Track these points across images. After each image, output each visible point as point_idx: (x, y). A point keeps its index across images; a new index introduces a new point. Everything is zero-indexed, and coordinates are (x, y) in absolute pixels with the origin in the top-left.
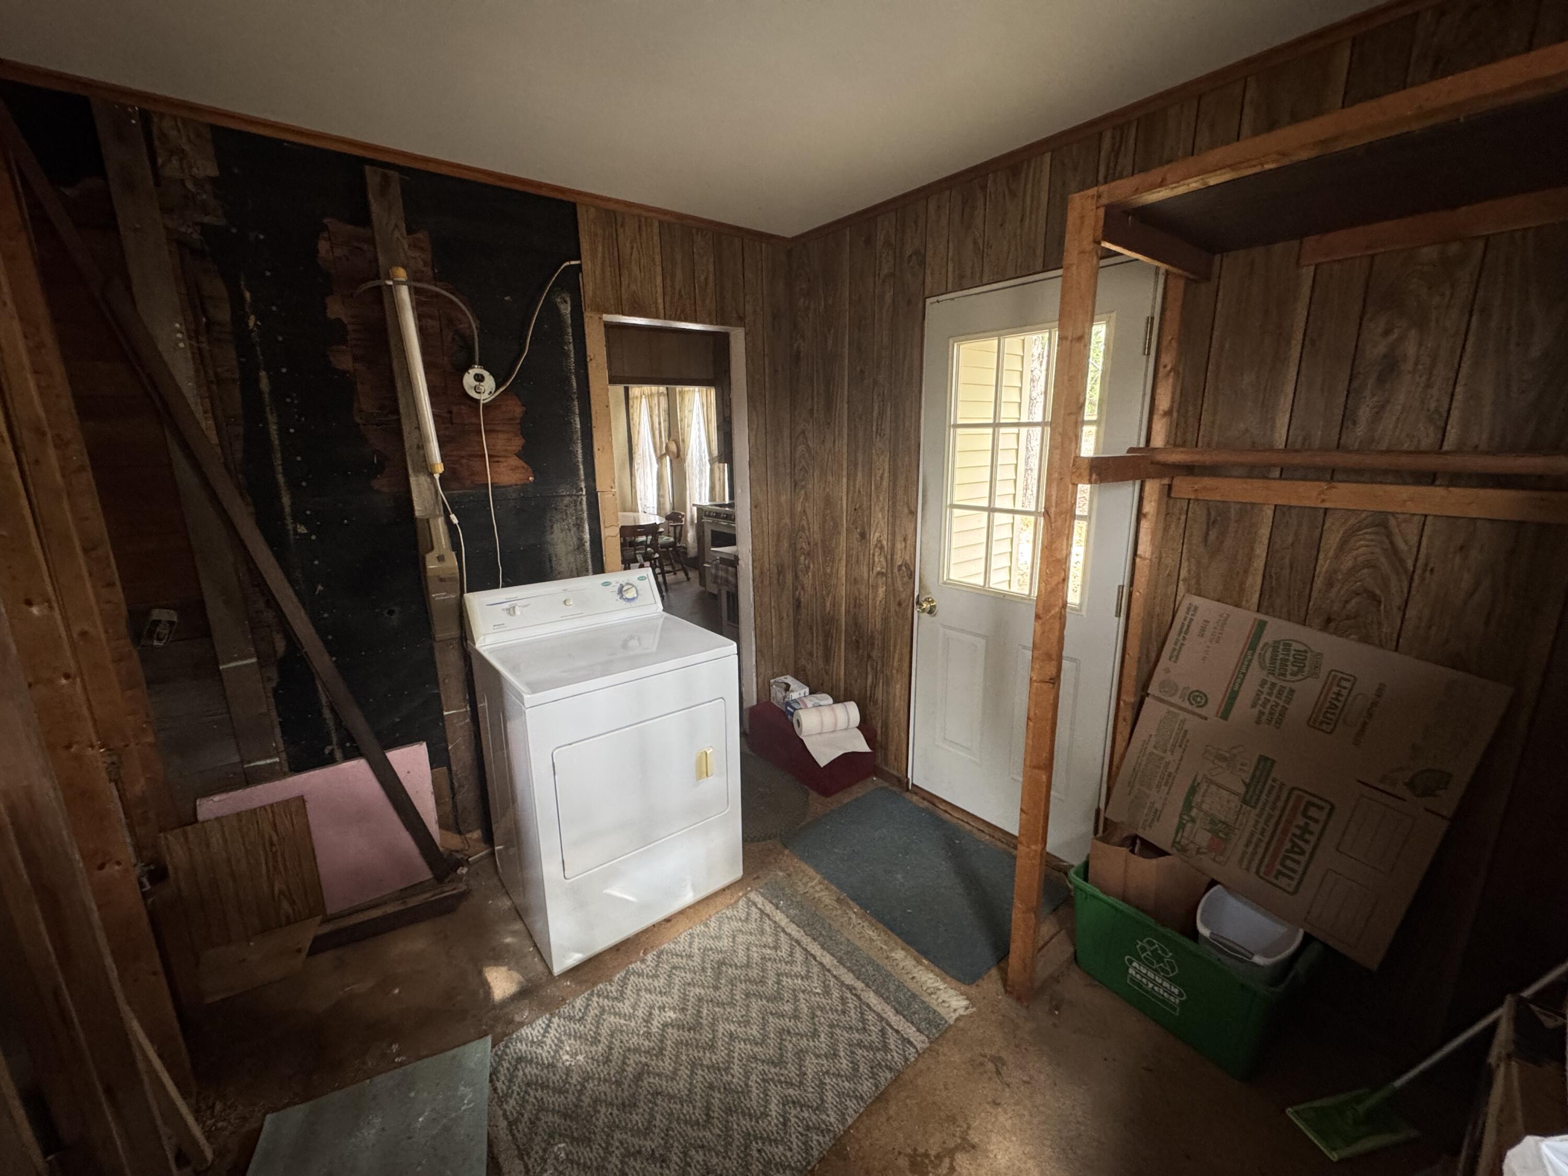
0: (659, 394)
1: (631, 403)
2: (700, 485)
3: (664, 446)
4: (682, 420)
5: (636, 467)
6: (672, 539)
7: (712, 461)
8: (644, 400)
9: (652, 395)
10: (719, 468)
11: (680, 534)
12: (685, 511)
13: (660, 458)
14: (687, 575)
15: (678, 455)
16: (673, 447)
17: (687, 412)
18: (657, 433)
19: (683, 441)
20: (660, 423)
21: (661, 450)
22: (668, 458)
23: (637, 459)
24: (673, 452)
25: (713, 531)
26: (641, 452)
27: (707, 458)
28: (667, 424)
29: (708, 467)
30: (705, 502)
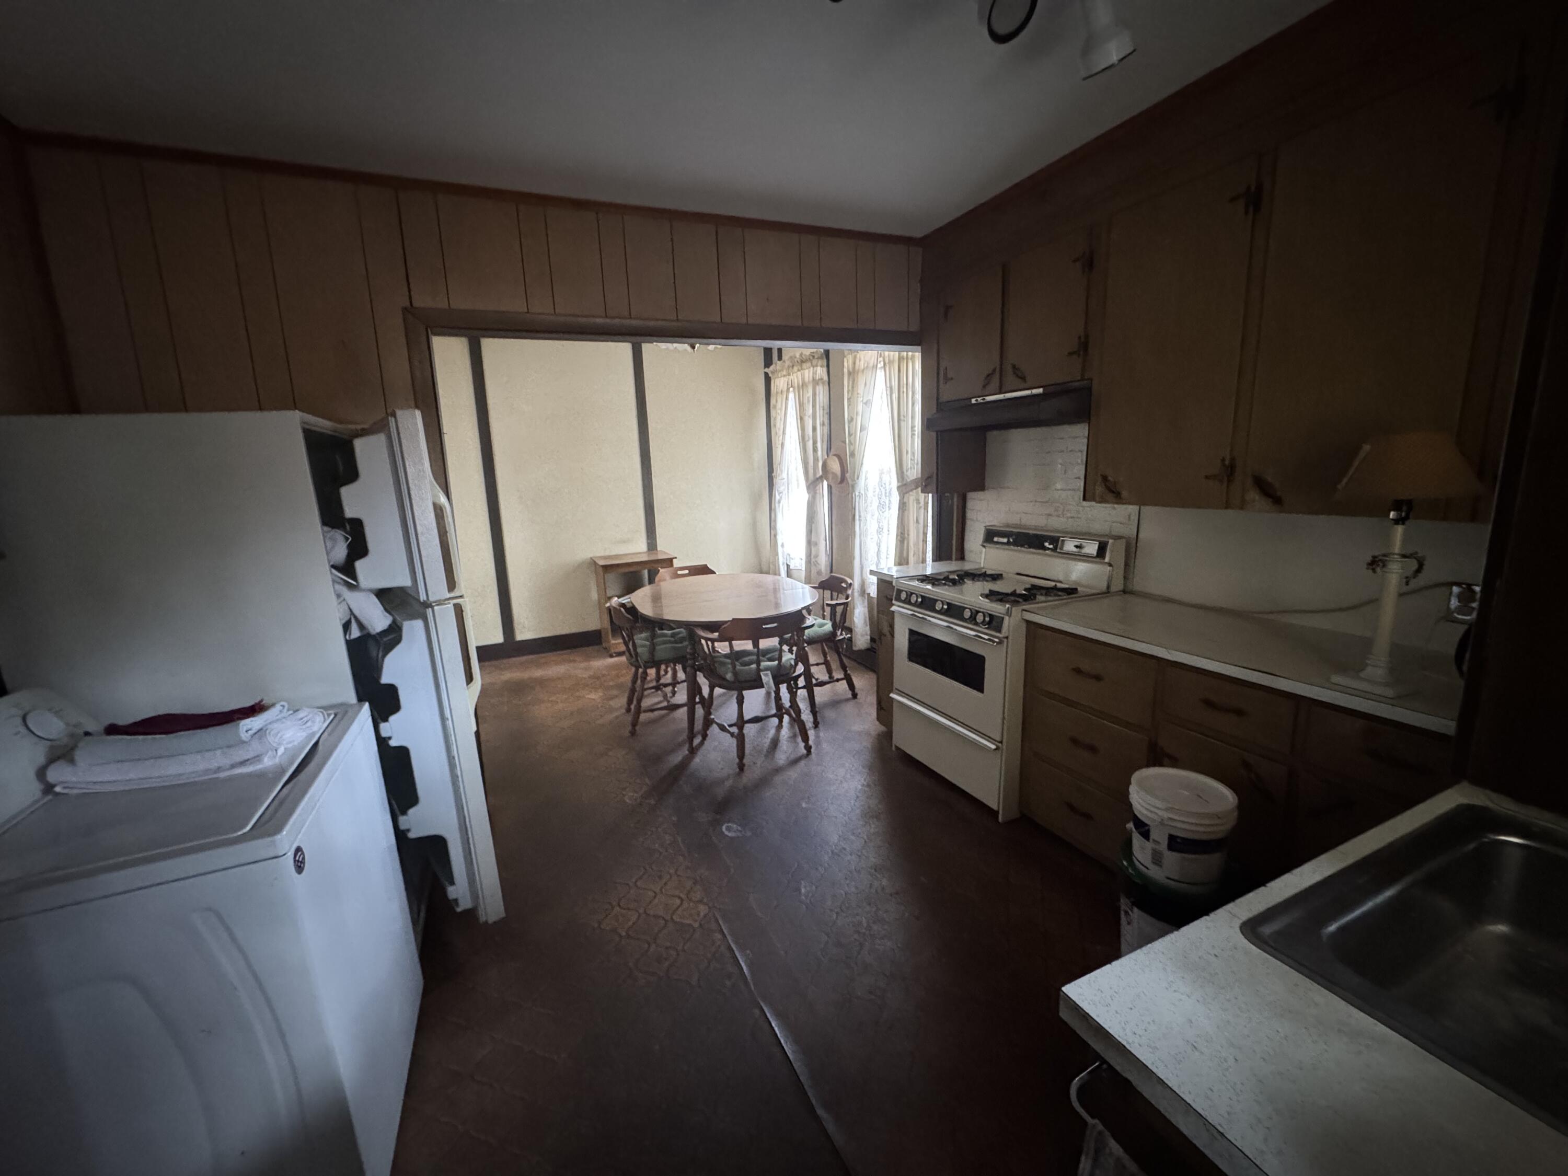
0: (815, 382)
1: (773, 402)
2: (880, 531)
3: (820, 464)
4: (851, 420)
5: (778, 497)
6: (828, 627)
7: (904, 488)
8: (791, 395)
9: (804, 385)
10: (918, 501)
11: (841, 618)
12: (852, 578)
13: (812, 485)
14: (851, 686)
15: (843, 479)
16: (835, 466)
17: (860, 407)
18: (810, 444)
19: (852, 454)
20: (814, 429)
21: (815, 474)
22: (825, 483)
23: (780, 485)
24: (835, 474)
25: (912, 632)
26: (784, 475)
27: (895, 484)
28: (826, 429)
29: (896, 498)
30: (889, 567)
